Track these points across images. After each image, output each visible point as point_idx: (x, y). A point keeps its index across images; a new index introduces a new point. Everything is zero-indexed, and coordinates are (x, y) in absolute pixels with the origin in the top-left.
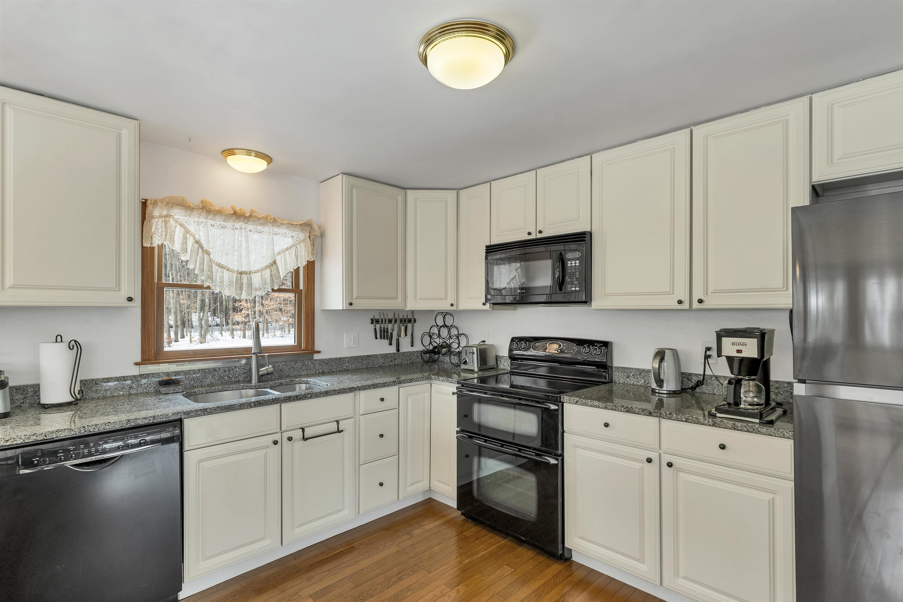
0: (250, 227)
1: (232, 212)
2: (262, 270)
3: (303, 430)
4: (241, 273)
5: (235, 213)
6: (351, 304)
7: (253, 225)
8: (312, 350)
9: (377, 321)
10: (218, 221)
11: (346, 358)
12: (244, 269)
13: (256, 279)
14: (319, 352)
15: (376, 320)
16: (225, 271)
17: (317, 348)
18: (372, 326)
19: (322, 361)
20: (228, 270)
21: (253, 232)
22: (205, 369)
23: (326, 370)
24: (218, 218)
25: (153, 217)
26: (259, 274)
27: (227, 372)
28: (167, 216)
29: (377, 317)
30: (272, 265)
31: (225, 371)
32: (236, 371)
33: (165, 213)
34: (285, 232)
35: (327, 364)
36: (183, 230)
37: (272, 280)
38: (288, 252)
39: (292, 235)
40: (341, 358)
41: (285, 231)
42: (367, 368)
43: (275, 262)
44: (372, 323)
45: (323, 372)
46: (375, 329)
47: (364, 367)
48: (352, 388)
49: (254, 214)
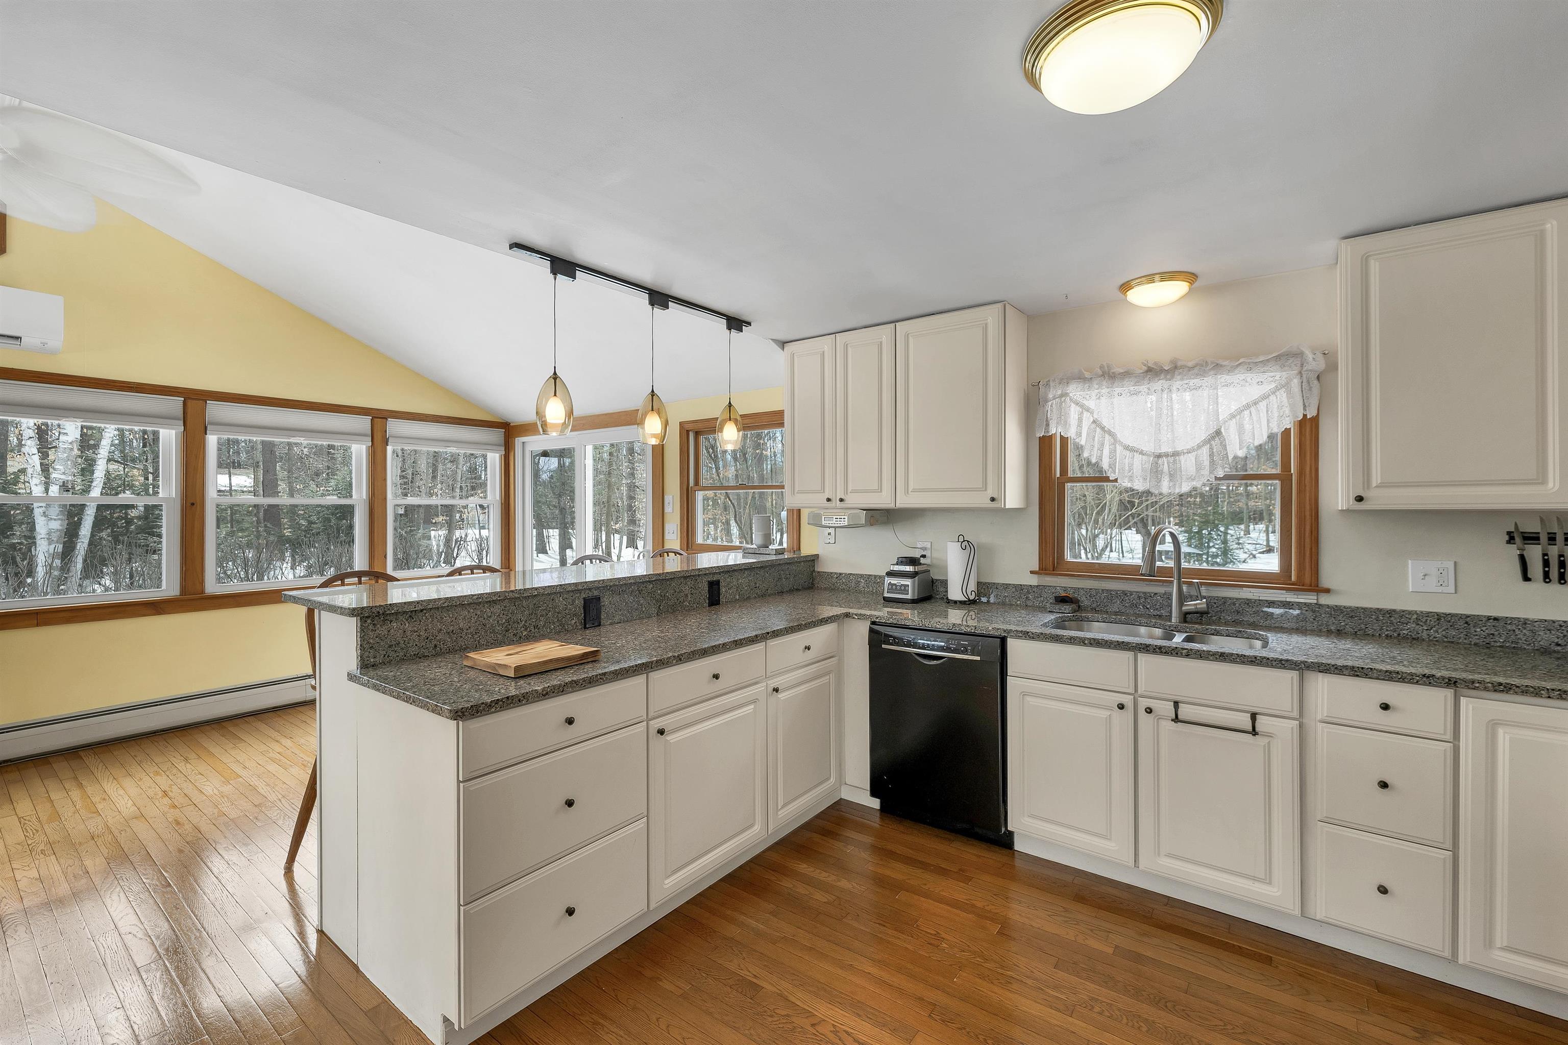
0: (1177, 383)
1: (1145, 368)
2: (1199, 447)
3: (1176, 704)
4: (1159, 456)
5: (1150, 370)
6: (1360, 499)
7: (1182, 379)
8: (1311, 586)
9: (1532, 538)
10: (1128, 387)
11: (1410, 613)
12: (1164, 449)
13: (1188, 463)
14: (1327, 591)
15: (1526, 535)
16: (1136, 455)
17: (1325, 582)
18: (1513, 551)
19: (1338, 610)
20: (1142, 453)
21: (1181, 390)
22: (1111, 591)
23: (1348, 629)
24: (1126, 382)
25: (1046, 401)
26: (1194, 454)
27: (1143, 599)
28: (1061, 396)
29: (1532, 527)
30: (1213, 438)
31: (1139, 597)
32: (1157, 601)
33: (1059, 392)
34: (1244, 378)
35: (1352, 617)
36: (1078, 408)
37: (1212, 462)
38: (1248, 411)
39: (1258, 380)
40: (1394, 611)
41: (1242, 377)
42: (1488, 646)
43: (1218, 433)
44: (1511, 539)
45: (1338, 630)
46: (1522, 559)
47: (1474, 640)
48: (1287, 661)
49: (1179, 364)
